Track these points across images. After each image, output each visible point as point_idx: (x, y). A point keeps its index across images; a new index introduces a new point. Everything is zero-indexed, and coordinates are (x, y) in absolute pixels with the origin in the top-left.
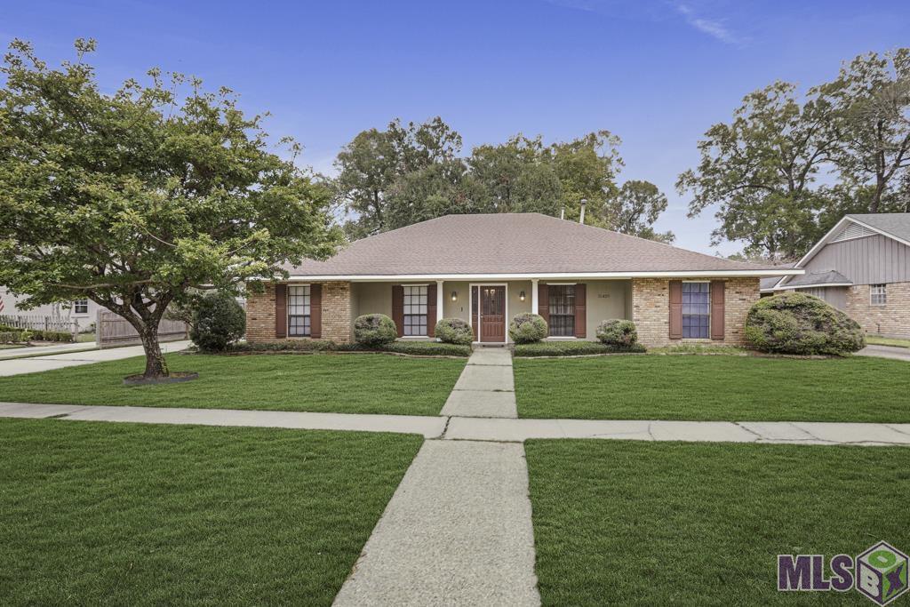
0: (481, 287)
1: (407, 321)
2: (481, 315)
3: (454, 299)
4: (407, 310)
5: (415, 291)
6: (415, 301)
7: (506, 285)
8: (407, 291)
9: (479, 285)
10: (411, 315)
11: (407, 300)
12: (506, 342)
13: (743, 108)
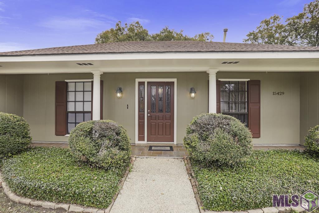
0: (148, 83)
1: (71, 118)
2: (148, 113)
3: (119, 95)
4: (71, 107)
5: (80, 87)
6: (80, 96)
7: (175, 80)
8: (71, 87)
9: (146, 80)
10: (75, 112)
11: (71, 97)
12: (175, 142)
13: (260, 26)
